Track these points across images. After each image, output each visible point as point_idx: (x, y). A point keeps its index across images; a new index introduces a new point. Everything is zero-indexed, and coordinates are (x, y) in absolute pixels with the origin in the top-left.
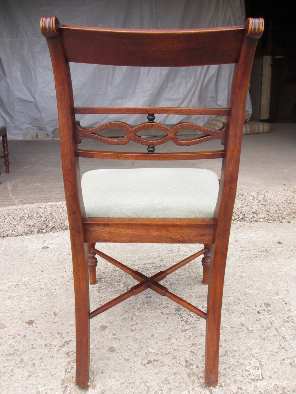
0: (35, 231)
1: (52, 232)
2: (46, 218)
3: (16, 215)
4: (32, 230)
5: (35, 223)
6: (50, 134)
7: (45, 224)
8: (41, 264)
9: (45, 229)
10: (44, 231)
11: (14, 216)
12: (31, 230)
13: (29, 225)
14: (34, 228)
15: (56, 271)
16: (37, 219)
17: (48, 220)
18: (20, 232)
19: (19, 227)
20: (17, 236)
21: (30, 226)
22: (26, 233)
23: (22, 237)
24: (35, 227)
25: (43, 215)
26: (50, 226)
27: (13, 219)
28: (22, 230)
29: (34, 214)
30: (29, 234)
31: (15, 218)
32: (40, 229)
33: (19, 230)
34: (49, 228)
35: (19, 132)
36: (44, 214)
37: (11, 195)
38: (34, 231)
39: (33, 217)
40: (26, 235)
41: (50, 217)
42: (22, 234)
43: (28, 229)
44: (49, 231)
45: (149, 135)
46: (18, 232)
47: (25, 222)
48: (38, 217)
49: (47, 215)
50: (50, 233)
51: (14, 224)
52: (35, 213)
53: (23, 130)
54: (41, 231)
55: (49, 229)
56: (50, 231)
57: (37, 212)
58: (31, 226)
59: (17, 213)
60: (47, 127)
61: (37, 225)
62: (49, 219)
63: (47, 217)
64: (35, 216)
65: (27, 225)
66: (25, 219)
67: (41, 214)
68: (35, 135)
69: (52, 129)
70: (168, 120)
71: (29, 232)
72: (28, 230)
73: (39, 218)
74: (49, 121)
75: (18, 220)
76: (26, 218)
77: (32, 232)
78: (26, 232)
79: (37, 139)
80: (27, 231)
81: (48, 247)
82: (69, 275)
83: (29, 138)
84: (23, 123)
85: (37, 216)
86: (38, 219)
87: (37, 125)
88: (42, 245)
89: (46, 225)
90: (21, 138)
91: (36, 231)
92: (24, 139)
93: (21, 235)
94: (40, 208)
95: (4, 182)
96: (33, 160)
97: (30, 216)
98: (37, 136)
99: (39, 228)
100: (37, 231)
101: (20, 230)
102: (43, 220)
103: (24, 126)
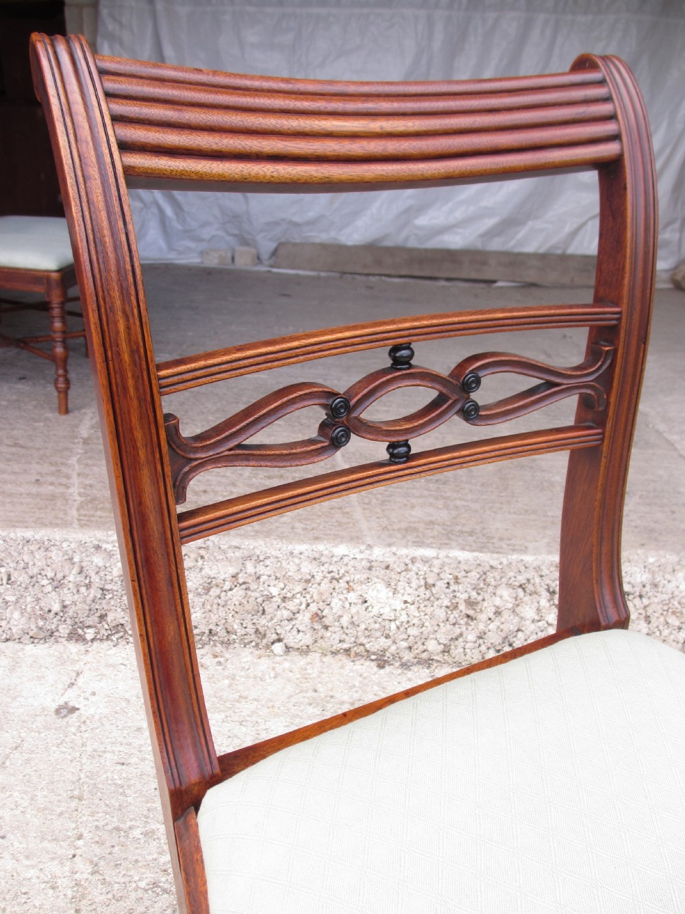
0: (61, 630)
1: (112, 640)
2: (102, 589)
3: (22, 565)
4: (53, 627)
5: (67, 603)
6: (265, 255)
7: (97, 609)
8: (16, 794)
9: (95, 627)
10: (90, 634)
11: (12, 570)
12: (49, 628)
13: (47, 610)
14: (60, 620)
15: (46, 844)
16: (75, 591)
17: (110, 599)
18: (14, 630)
19: (16, 615)
20: (7, 640)
21: (50, 611)
22: (31, 637)
23: (21, 646)
24: (63, 619)
25: (95, 579)
26: (109, 618)
27: (9, 579)
28: (20, 627)
29: (71, 570)
30: (42, 641)
31: (13, 579)
32: (81, 625)
33: (14, 625)
34: (106, 626)
35: (192, 245)
36: (102, 574)
37: (73, 460)
38: (58, 630)
39: (66, 582)
40: (33, 643)
41: (115, 588)
42: (19, 639)
43: (41, 623)
44: (106, 634)
45: (518, 279)
46: (10, 629)
47: (40, 595)
48: (78, 586)
49: (109, 578)
50: (106, 644)
51: (8, 598)
52: (76, 570)
53: (202, 240)
54: (80, 631)
55: (106, 630)
56: (108, 638)
57: (84, 564)
58: (52, 612)
59: (26, 558)
60: (259, 237)
61: (71, 614)
62: (111, 596)
63: (108, 587)
64: (71, 578)
65: (41, 609)
66: (43, 586)
67: (93, 574)
68: (229, 255)
69: (273, 246)
70: (576, 242)
71: (42, 635)
72: (41, 629)
73: (83, 590)
74: (268, 224)
75: (20, 586)
76: (45, 582)
77: (53, 633)
78: (31, 634)
79: (231, 267)
80: (35, 630)
81: (74, 710)
82: (77, 876)
83: (212, 261)
84: (204, 225)
85: (79, 578)
86: (78, 591)
87: (236, 232)
88: (63, 694)
89: (98, 614)
90: (193, 260)
91: (64, 630)
92: (202, 263)
93: (17, 641)
94: (98, 548)
95: (79, 409)
96: (190, 334)
97: (60, 576)
98: (233, 259)
99: (77, 620)
100: (68, 631)
101: (15, 623)
102: (91, 596)
103: (206, 233)
